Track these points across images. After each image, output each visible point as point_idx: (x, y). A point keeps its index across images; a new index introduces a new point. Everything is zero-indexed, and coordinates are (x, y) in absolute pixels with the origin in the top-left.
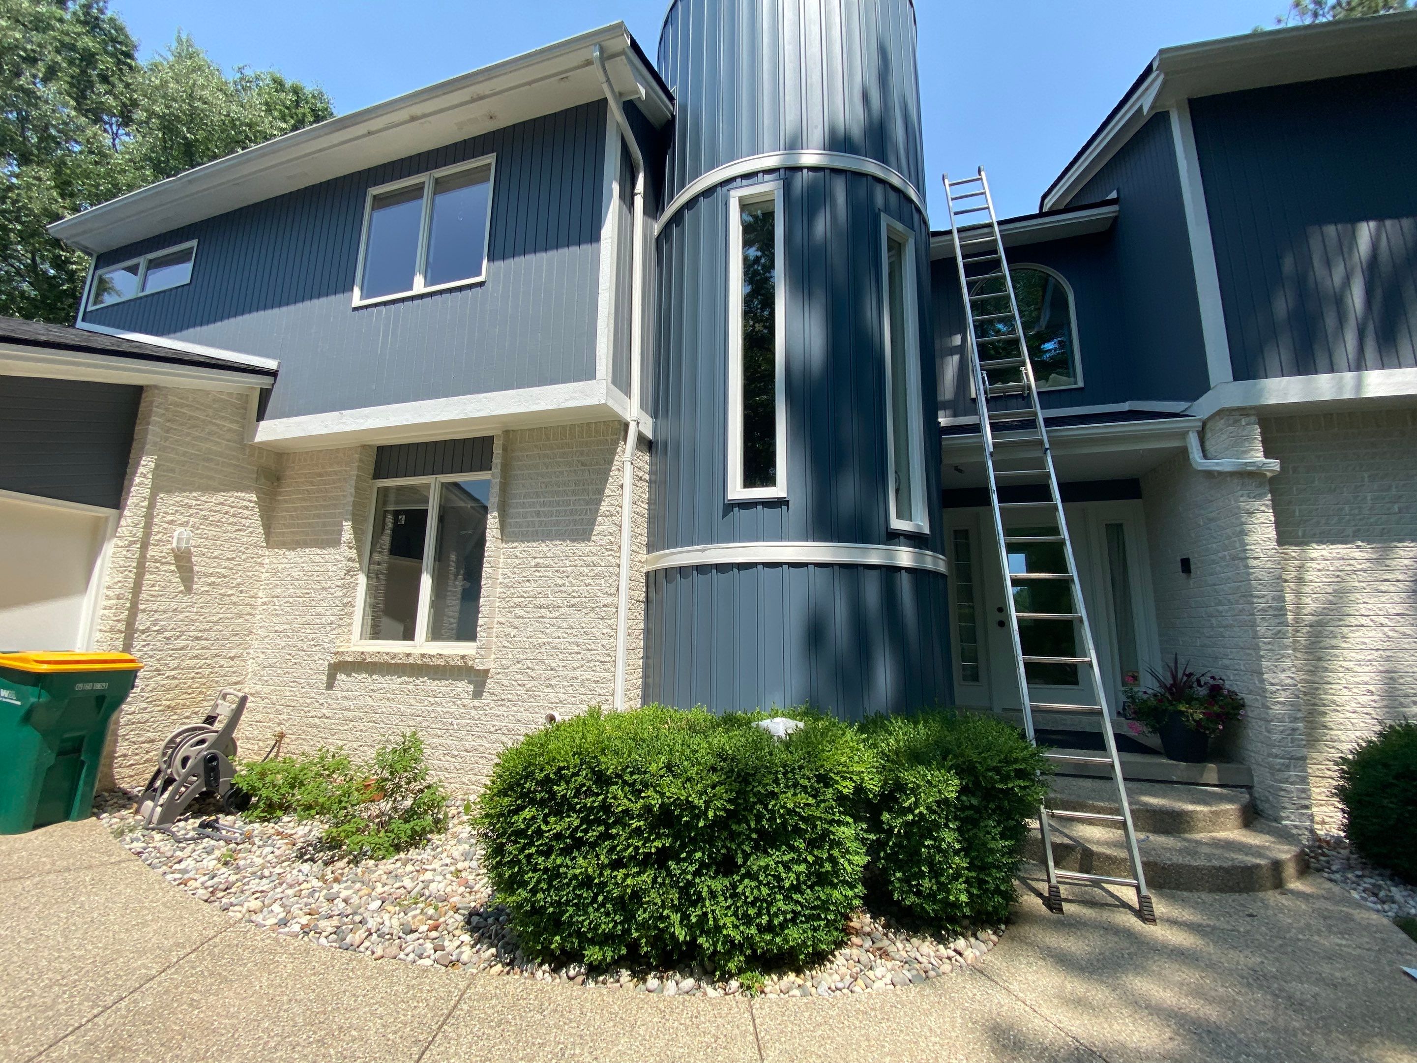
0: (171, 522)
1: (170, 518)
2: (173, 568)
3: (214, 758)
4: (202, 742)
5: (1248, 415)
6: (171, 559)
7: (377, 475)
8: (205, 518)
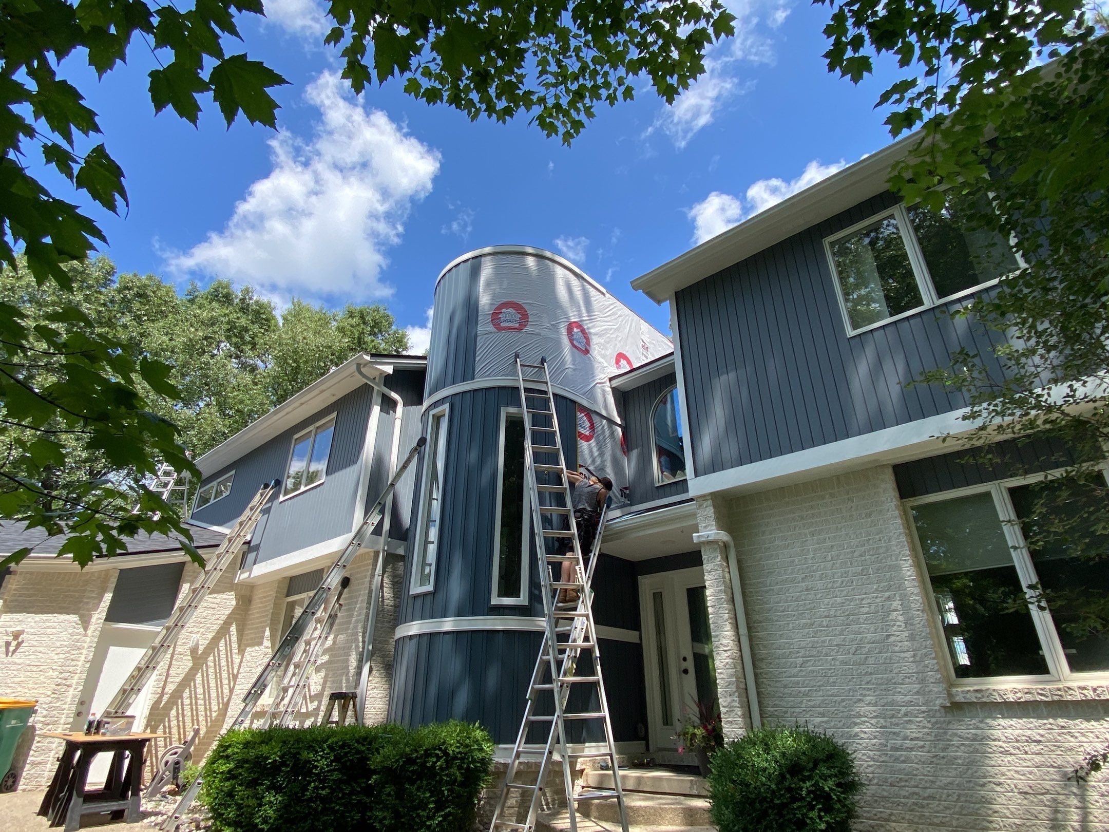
0: (191, 632)
1: (190, 630)
2: (190, 658)
3: (177, 763)
4: (176, 753)
5: (707, 500)
6: (188, 653)
7: (287, 596)
8: (208, 628)
